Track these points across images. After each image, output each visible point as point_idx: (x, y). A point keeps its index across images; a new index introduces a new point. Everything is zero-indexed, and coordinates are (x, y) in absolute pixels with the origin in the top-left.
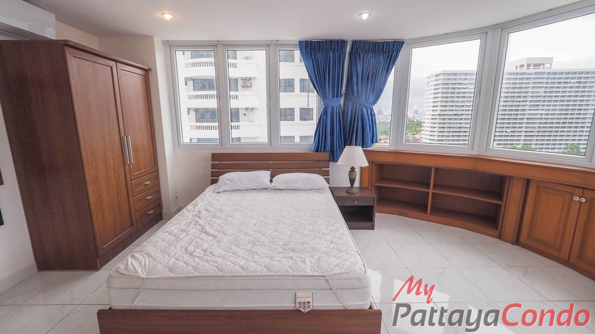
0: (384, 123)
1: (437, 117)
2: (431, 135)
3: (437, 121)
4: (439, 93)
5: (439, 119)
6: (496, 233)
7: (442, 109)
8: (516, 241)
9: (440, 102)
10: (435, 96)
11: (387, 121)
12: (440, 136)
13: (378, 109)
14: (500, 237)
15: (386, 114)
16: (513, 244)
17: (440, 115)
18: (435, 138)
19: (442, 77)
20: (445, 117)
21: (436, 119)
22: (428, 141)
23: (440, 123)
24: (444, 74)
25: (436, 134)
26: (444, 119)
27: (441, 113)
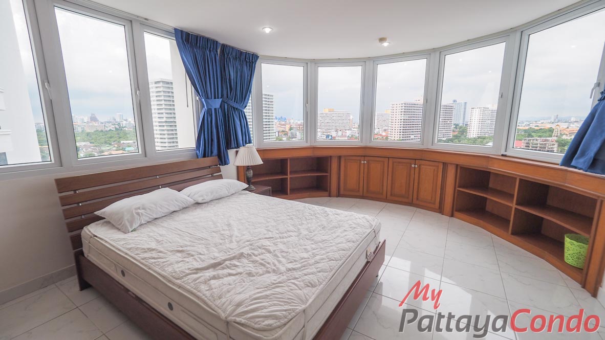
0: (102, 131)
1: (164, 124)
2: (162, 142)
3: (165, 128)
4: (162, 100)
5: (167, 126)
6: (327, 193)
7: (167, 116)
8: (339, 195)
9: (164, 110)
10: (159, 103)
11: (106, 129)
12: (170, 142)
13: (90, 115)
14: (330, 196)
15: (102, 121)
16: (337, 197)
17: (166, 122)
18: (167, 145)
19: (161, 84)
20: (172, 124)
21: (164, 126)
22: (160, 149)
23: (168, 130)
24: (164, 82)
25: (166, 140)
26: (171, 126)
27: (168, 120)
